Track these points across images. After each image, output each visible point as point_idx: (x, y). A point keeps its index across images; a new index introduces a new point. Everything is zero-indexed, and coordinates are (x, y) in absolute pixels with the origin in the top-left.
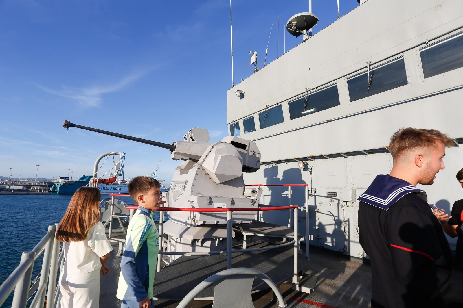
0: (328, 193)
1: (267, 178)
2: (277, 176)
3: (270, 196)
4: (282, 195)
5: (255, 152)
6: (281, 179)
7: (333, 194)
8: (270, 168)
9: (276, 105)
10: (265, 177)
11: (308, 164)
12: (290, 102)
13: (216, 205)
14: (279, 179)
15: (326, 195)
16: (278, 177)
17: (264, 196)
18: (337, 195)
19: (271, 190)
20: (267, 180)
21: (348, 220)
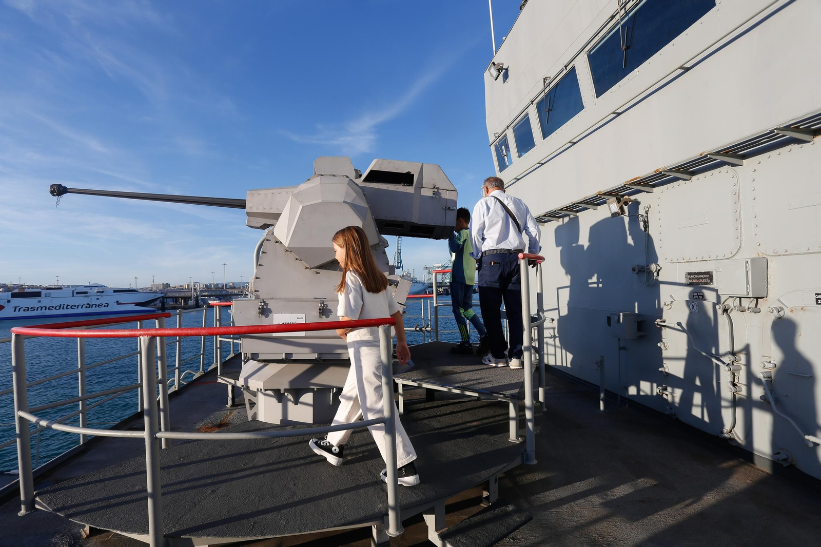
0: (690, 274)
1: (560, 248)
2: (578, 241)
3: (569, 289)
4: (590, 286)
5: (438, 189)
6: (585, 248)
7: (702, 278)
8: (566, 223)
9: (565, 72)
10: (557, 245)
11: (639, 203)
12: (592, 53)
13: (278, 319)
14: (583, 246)
15: (684, 281)
16: (580, 243)
17: (558, 289)
18: (711, 280)
19: (570, 275)
20: (561, 251)
21: (747, 350)
